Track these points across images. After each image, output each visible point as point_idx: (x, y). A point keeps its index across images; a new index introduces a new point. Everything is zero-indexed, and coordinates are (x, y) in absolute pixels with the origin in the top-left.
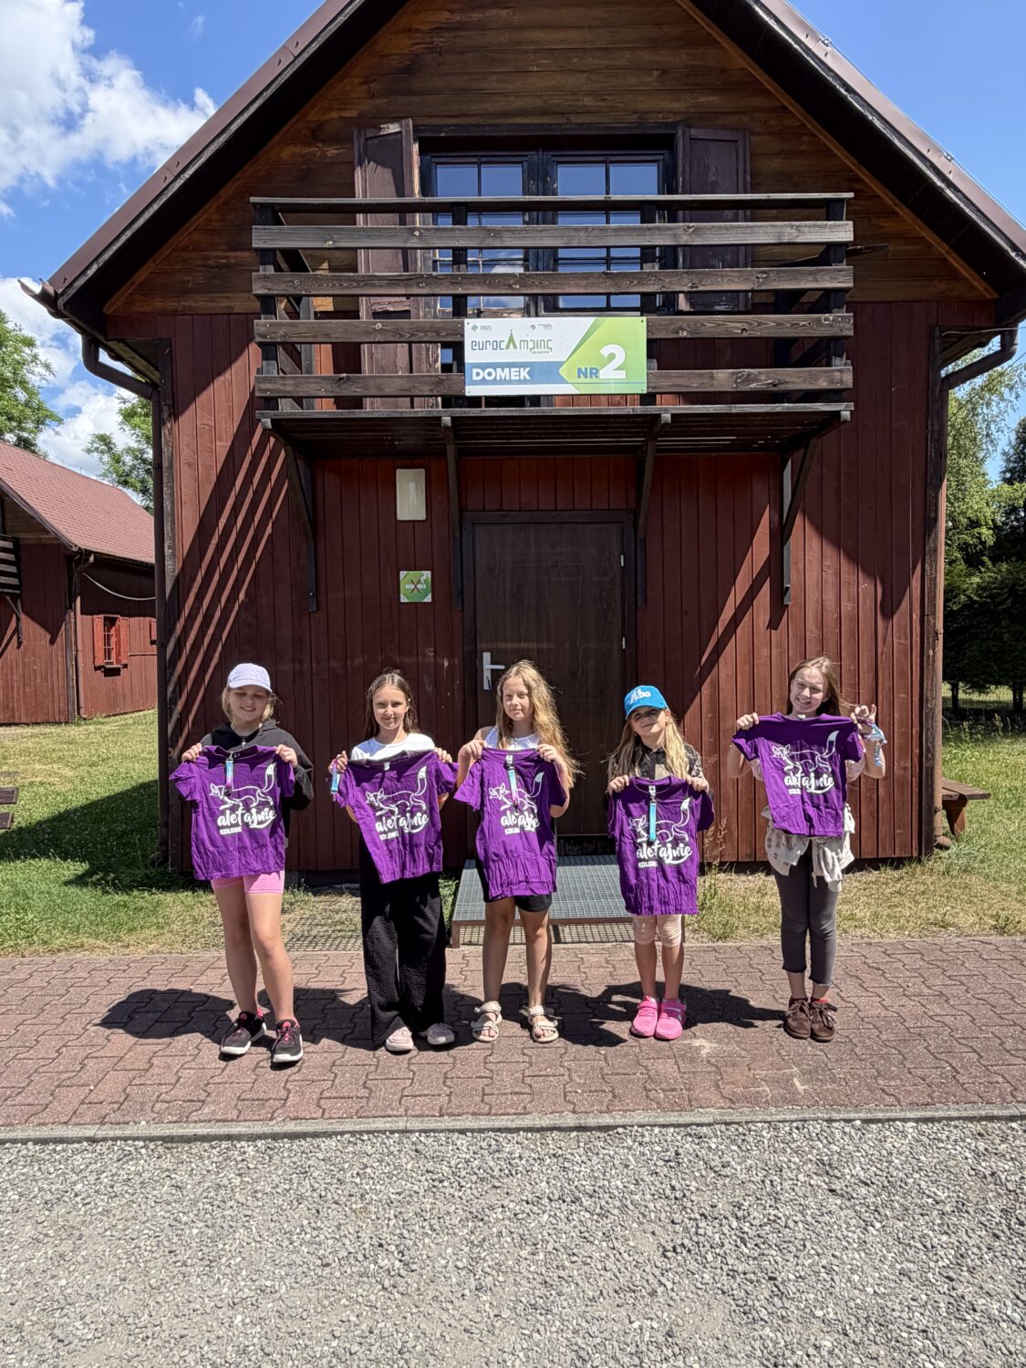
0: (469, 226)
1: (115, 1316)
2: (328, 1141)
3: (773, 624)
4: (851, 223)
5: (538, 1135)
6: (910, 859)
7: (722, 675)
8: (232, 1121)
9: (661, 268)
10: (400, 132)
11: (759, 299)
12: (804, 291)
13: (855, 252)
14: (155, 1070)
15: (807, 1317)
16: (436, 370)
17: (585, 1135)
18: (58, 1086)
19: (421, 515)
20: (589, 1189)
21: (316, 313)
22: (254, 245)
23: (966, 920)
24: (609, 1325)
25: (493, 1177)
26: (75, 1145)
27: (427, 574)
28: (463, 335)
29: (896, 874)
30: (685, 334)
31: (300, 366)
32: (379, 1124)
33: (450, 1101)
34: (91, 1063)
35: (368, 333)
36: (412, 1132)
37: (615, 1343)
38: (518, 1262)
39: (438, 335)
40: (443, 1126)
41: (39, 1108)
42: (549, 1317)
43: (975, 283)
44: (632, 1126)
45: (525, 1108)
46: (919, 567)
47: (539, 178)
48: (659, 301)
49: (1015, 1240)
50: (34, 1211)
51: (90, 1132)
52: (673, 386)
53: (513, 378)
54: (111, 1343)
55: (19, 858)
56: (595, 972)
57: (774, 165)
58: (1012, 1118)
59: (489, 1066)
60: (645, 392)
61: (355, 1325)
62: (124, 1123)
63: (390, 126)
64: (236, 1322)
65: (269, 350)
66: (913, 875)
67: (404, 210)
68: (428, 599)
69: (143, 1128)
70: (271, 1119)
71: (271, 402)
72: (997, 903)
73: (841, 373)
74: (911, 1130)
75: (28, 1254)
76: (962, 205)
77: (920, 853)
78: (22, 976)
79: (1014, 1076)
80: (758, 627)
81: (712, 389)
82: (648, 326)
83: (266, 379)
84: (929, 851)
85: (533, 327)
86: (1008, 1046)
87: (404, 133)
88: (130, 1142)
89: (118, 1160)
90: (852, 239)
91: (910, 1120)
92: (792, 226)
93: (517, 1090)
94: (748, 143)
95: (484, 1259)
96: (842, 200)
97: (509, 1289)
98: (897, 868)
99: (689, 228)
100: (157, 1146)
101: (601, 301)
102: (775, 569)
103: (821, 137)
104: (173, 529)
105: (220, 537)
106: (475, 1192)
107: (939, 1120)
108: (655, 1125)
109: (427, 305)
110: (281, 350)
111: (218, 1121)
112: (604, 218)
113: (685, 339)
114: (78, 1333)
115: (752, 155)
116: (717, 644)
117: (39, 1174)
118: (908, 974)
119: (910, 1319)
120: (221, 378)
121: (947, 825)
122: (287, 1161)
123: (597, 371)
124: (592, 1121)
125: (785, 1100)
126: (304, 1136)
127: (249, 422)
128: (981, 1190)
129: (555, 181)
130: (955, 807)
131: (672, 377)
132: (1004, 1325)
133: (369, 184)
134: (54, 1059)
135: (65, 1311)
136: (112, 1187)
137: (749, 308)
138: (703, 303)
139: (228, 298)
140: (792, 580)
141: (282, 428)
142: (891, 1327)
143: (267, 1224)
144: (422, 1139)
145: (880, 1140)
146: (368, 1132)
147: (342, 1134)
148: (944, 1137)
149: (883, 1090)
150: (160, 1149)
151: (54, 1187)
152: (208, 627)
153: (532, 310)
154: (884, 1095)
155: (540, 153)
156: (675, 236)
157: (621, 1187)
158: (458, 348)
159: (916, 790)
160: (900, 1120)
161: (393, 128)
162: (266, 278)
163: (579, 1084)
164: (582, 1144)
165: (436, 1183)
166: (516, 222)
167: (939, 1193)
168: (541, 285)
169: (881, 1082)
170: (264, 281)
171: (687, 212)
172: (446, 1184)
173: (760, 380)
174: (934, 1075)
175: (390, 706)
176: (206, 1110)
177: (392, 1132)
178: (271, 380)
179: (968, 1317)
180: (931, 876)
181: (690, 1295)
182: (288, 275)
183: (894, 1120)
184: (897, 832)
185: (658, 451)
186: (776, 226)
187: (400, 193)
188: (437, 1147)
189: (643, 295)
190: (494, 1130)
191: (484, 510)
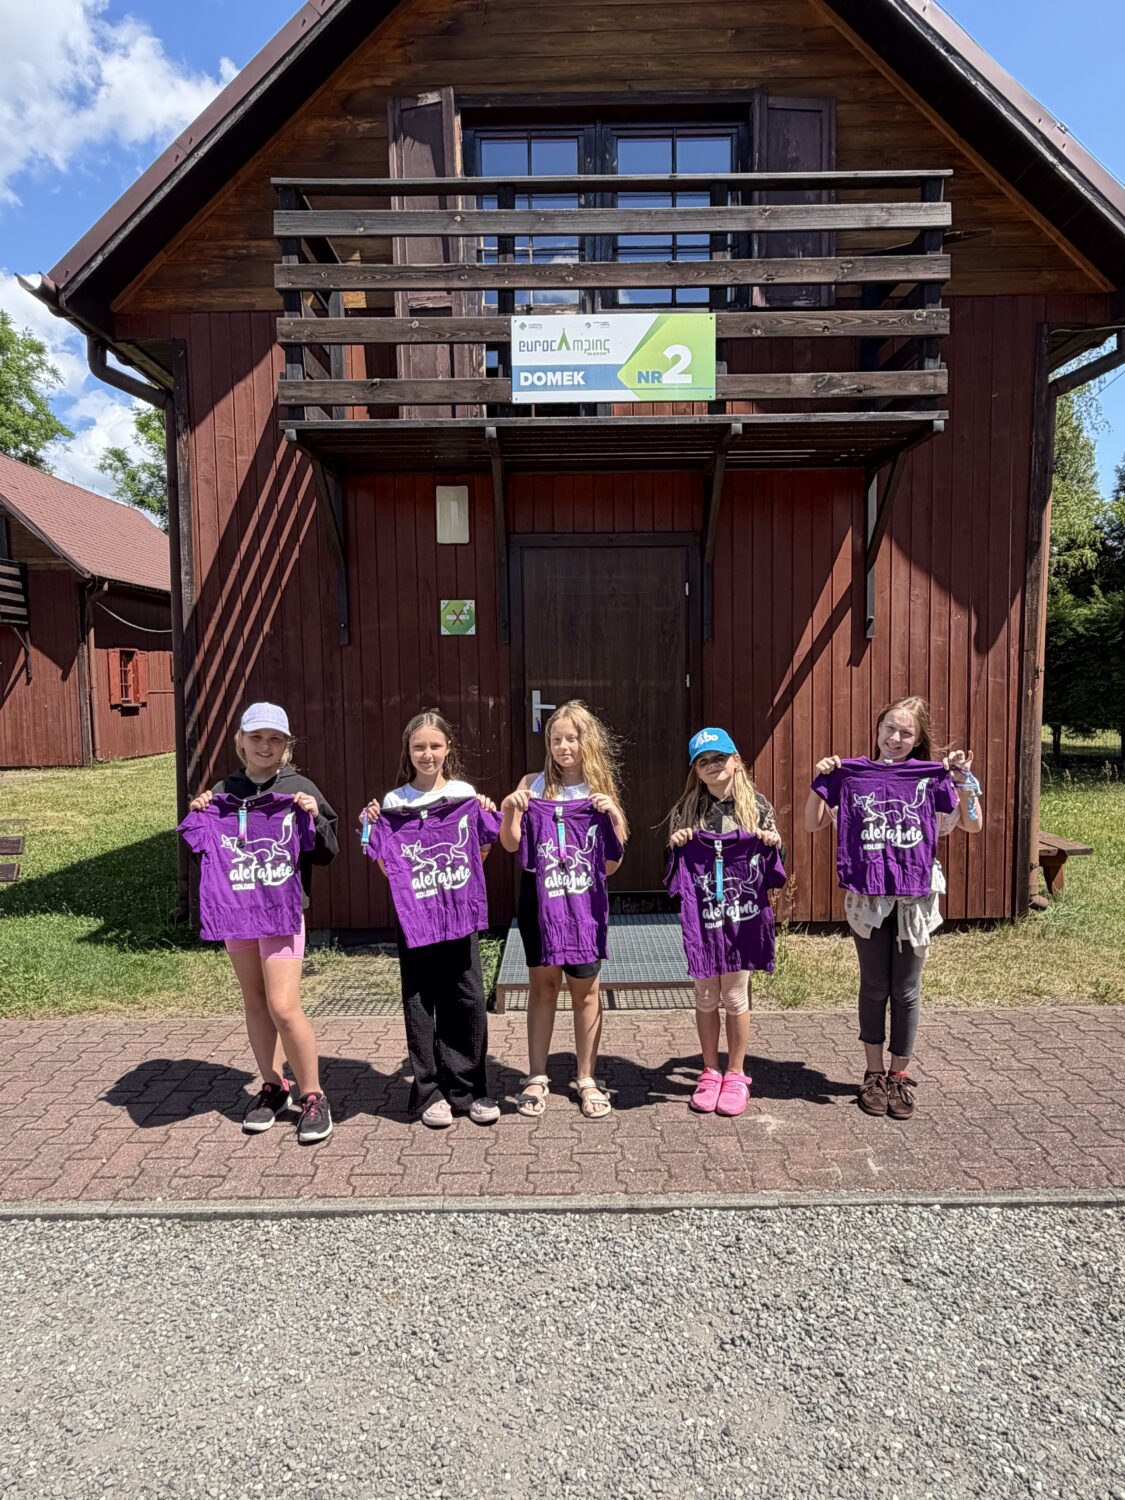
0: (517, 210)
1: (128, 1405)
2: (358, 1221)
3: (855, 660)
4: (949, 204)
5: (587, 1217)
6: (1002, 920)
7: (797, 716)
8: (255, 1198)
9: (733, 257)
10: (440, 103)
11: (846, 293)
12: (895, 283)
13: (953, 239)
14: (172, 1143)
15: (877, 1416)
16: (481, 375)
17: (638, 1218)
18: (68, 1159)
19: (465, 539)
20: (641, 1275)
21: (346, 310)
22: (276, 233)
23: (1062, 987)
24: (661, 1422)
25: (537, 1261)
26: (87, 1222)
27: (470, 604)
28: (509, 335)
29: (987, 936)
30: (759, 332)
31: (329, 371)
32: (414, 1203)
33: (491, 1179)
34: (104, 1134)
35: (403, 333)
36: (449, 1212)
37: (667, 1442)
38: (562, 1353)
39: (482, 334)
40: (483, 1206)
41: (48, 1182)
42: (595, 1412)
43: (1090, 275)
44: (690, 1208)
45: (572, 1188)
46: (1018, 597)
47: (597, 155)
48: (730, 295)
49: (1107, 1336)
50: (42, 1292)
51: (102, 1208)
52: (745, 392)
53: (565, 383)
54: (123, 1434)
55: (27, 912)
56: (652, 1041)
57: (862, 138)
58: (1108, 1204)
59: (534, 1142)
60: (714, 398)
61: (386, 1418)
62: (139, 1199)
63: (429, 95)
64: (257, 1413)
65: (293, 353)
66: (1005, 938)
67: (444, 192)
68: (472, 631)
69: (159, 1205)
70: (297, 1197)
71: (296, 411)
72: (1098, 969)
73: (935, 377)
74: (995, 1216)
75: (35, 1337)
76: (1077, 184)
77: (1013, 914)
78: (31, 1041)
79: (1111, 1159)
80: (838, 664)
81: (789, 396)
82: (718, 324)
83: (290, 385)
84: (1023, 912)
85: (588, 325)
86: (1105, 1126)
87: (444, 104)
88: (145, 1219)
89: (133, 1239)
90: (950, 223)
91: (993, 1205)
92: (882, 209)
93: (564, 1168)
94: (833, 113)
95: (526, 1350)
96: (938, 179)
97: (554, 1381)
98: (987, 930)
99: (765, 211)
100: (174, 1224)
101: (665, 296)
102: (858, 597)
103: (918, 106)
104: (190, 552)
105: (242, 563)
106: (517, 1277)
107: (1027, 1205)
108: (715, 1208)
109: (471, 301)
110: (306, 351)
111: (240, 1198)
112: (670, 201)
113: (759, 338)
114: (88, 1423)
115: (837, 127)
116: (792, 682)
117: (47, 1252)
118: (997, 1046)
119: (989, 1420)
120: (242, 385)
121: (1044, 883)
122: (314, 1242)
123: (660, 375)
124: (645, 1203)
125: (857, 1182)
126: (332, 1215)
127: (272, 433)
128: (1072, 1282)
129: (614, 157)
130: (1053, 863)
131: (744, 382)
132: (1092, 1428)
133: (406, 162)
134: (64, 1130)
135: (74, 1399)
136: (126, 1267)
137: (833, 303)
138: (781, 297)
139: (249, 293)
140: (877, 611)
141: (309, 440)
142: (968, 1428)
143: (292, 1309)
144: (461, 1220)
145: (961, 1227)
146: (402, 1212)
147: (374, 1213)
148: (1032, 1224)
149: (965, 1172)
150: (178, 1228)
151: (63, 1267)
152: (230, 662)
153: (589, 306)
154: (966, 1178)
155: (599, 126)
156: (749, 220)
157: (676, 1274)
158: (503, 349)
159: (1010, 844)
160: (983, 1205)
161: (432, 98)
162: (290, 270)
163: (632, 1163)
164: (634, 1228)
165: (475, 1268)
166: (569, 205)
167: (1024, 1285)
168: (598, 278)
169: (963, 1163)
170: (287, 273)
171: (764, 193)
172: (486, 1268)
173: (844, 386)
174: (1022, 1157)
175: (429, 749)
176: (227, 1187)
177: (428, 1212)
178: (297, 386)
179: (1053, 1419)
180: (1025, 938)
181: (749, 1390)
182: (314, 266)
183: (977, 1205)
184: (988, 890)
185: (728, 465)
186: (865, 209)
187: (440, 172)
188: (476, 1229)
189: (712, 288)
190: (539, 1211)
191: (533, 532)
